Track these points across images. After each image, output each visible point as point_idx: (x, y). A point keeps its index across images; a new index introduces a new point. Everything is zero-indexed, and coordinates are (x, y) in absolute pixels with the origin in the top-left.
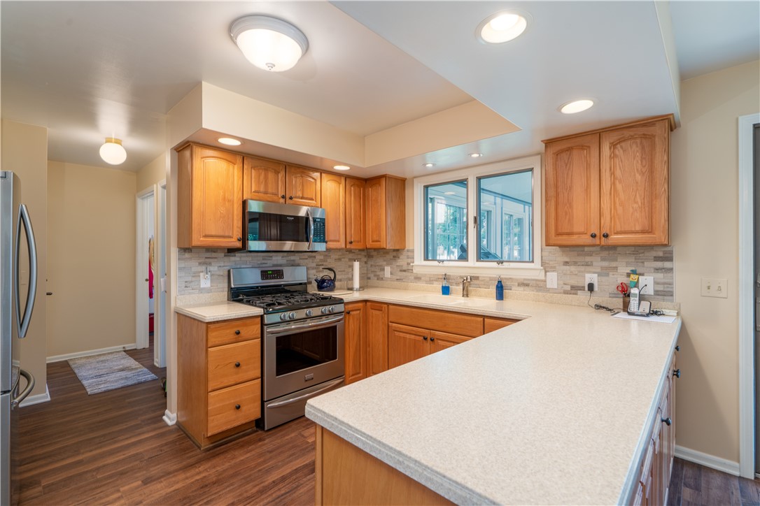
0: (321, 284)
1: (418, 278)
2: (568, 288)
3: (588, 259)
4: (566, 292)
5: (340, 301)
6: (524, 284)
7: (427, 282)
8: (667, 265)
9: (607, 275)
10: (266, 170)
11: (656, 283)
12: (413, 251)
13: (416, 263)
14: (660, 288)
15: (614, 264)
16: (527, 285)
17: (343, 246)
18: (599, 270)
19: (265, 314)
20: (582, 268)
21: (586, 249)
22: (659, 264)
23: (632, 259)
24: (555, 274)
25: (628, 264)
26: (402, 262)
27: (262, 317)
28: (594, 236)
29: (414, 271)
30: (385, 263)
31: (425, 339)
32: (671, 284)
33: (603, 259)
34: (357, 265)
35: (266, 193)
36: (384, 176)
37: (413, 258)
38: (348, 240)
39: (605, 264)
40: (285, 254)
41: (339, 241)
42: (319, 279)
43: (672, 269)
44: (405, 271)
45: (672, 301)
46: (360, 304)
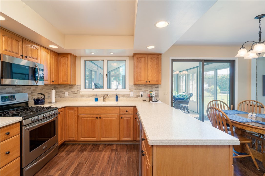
1: (82, 96)
2: (136, 96)
3: (141, 88)
4: (135, 97)
5: (57, 108)
6: (124, 96)
7: (87, 97)
8: (157, 89)
9: (145, 92)
11: (155, 94)
12: (80, 85)
13: (82, 90)
14: (156, 95)
15: (147, 89)
16: (125, 96)
17: (50, 83)
18: (143, 91)
19: (23, 120)
20: (139, 90)
21: (140, 85)
22: (156, 89)
23: (150, 88)
24: (132, 92)
25: (150, 89)
26: (75, 89)
27: (21, 122)
29: (81, 93)
30: (65, 90)
31: (97, 118)
32: (158, 94)
33: (144, 88)
34: (53, 92)
35: (11, 52)
36: (70, 54)
37: (80, 88)
38: (52, 80)
39: (145, 89)
41: (48, 80)
43: (158, 90)
44: (76, 93)
45: (158, 98)
46: (63, 109)
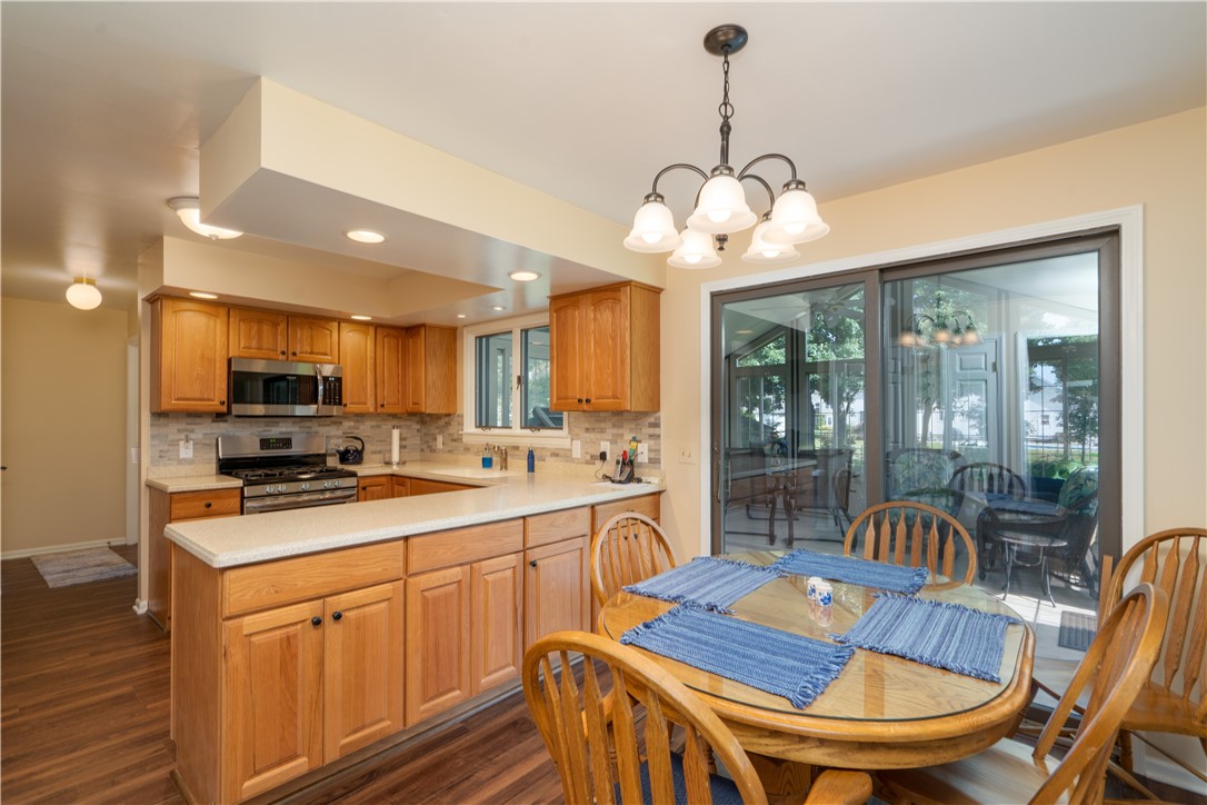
0: (344, 456)
1: (467, 449)
2: (588, 457)
3: (603, 425)
4: (587, 463)
5: (353, 475)
6: (555, 455)
8: (656, 431)
9: (616, 442)
10: (260, 322)
11: (650, 450)
12: (462, 416)
13: (465, 431)
14: (652, 456)
15: (621, 431)
16: (557, 455)
17: (372, 410)
18: (610, 437)
19: (244, 485)
20: (599, 436)
21: (602, 414)
22: (652, 431)
23: (633, 425)
24: (579, 442)
25: (631, 430)
26: (452, 429)
27: (242, 489)
28: (580, 401)
29: (464, 440)
30: (437, 431)
32: (659, 451)
33: (614, 426)
34: (396, 433)
35: (259, 348)
36: (423, 325)
37: (465, 425)
38: (380, 402)
39: (615, 431)
40: (298, 420)
41: (365, 404)
42: (342, 449)
43: (659, 436)
44: (455, 440)
45: (660, 468)
46: (383, 479)
